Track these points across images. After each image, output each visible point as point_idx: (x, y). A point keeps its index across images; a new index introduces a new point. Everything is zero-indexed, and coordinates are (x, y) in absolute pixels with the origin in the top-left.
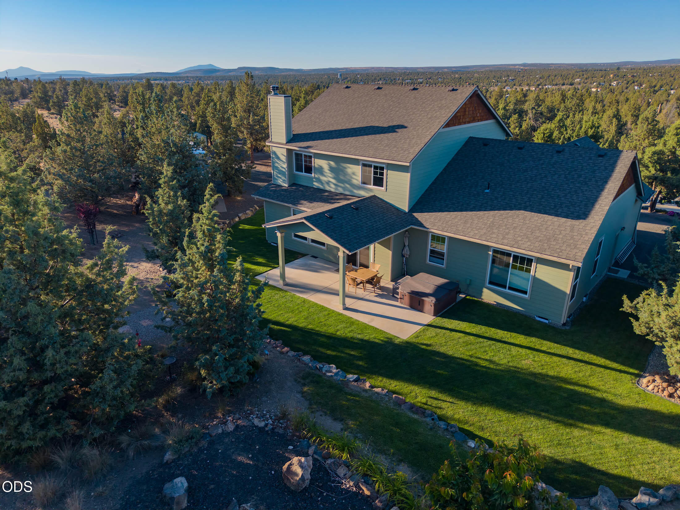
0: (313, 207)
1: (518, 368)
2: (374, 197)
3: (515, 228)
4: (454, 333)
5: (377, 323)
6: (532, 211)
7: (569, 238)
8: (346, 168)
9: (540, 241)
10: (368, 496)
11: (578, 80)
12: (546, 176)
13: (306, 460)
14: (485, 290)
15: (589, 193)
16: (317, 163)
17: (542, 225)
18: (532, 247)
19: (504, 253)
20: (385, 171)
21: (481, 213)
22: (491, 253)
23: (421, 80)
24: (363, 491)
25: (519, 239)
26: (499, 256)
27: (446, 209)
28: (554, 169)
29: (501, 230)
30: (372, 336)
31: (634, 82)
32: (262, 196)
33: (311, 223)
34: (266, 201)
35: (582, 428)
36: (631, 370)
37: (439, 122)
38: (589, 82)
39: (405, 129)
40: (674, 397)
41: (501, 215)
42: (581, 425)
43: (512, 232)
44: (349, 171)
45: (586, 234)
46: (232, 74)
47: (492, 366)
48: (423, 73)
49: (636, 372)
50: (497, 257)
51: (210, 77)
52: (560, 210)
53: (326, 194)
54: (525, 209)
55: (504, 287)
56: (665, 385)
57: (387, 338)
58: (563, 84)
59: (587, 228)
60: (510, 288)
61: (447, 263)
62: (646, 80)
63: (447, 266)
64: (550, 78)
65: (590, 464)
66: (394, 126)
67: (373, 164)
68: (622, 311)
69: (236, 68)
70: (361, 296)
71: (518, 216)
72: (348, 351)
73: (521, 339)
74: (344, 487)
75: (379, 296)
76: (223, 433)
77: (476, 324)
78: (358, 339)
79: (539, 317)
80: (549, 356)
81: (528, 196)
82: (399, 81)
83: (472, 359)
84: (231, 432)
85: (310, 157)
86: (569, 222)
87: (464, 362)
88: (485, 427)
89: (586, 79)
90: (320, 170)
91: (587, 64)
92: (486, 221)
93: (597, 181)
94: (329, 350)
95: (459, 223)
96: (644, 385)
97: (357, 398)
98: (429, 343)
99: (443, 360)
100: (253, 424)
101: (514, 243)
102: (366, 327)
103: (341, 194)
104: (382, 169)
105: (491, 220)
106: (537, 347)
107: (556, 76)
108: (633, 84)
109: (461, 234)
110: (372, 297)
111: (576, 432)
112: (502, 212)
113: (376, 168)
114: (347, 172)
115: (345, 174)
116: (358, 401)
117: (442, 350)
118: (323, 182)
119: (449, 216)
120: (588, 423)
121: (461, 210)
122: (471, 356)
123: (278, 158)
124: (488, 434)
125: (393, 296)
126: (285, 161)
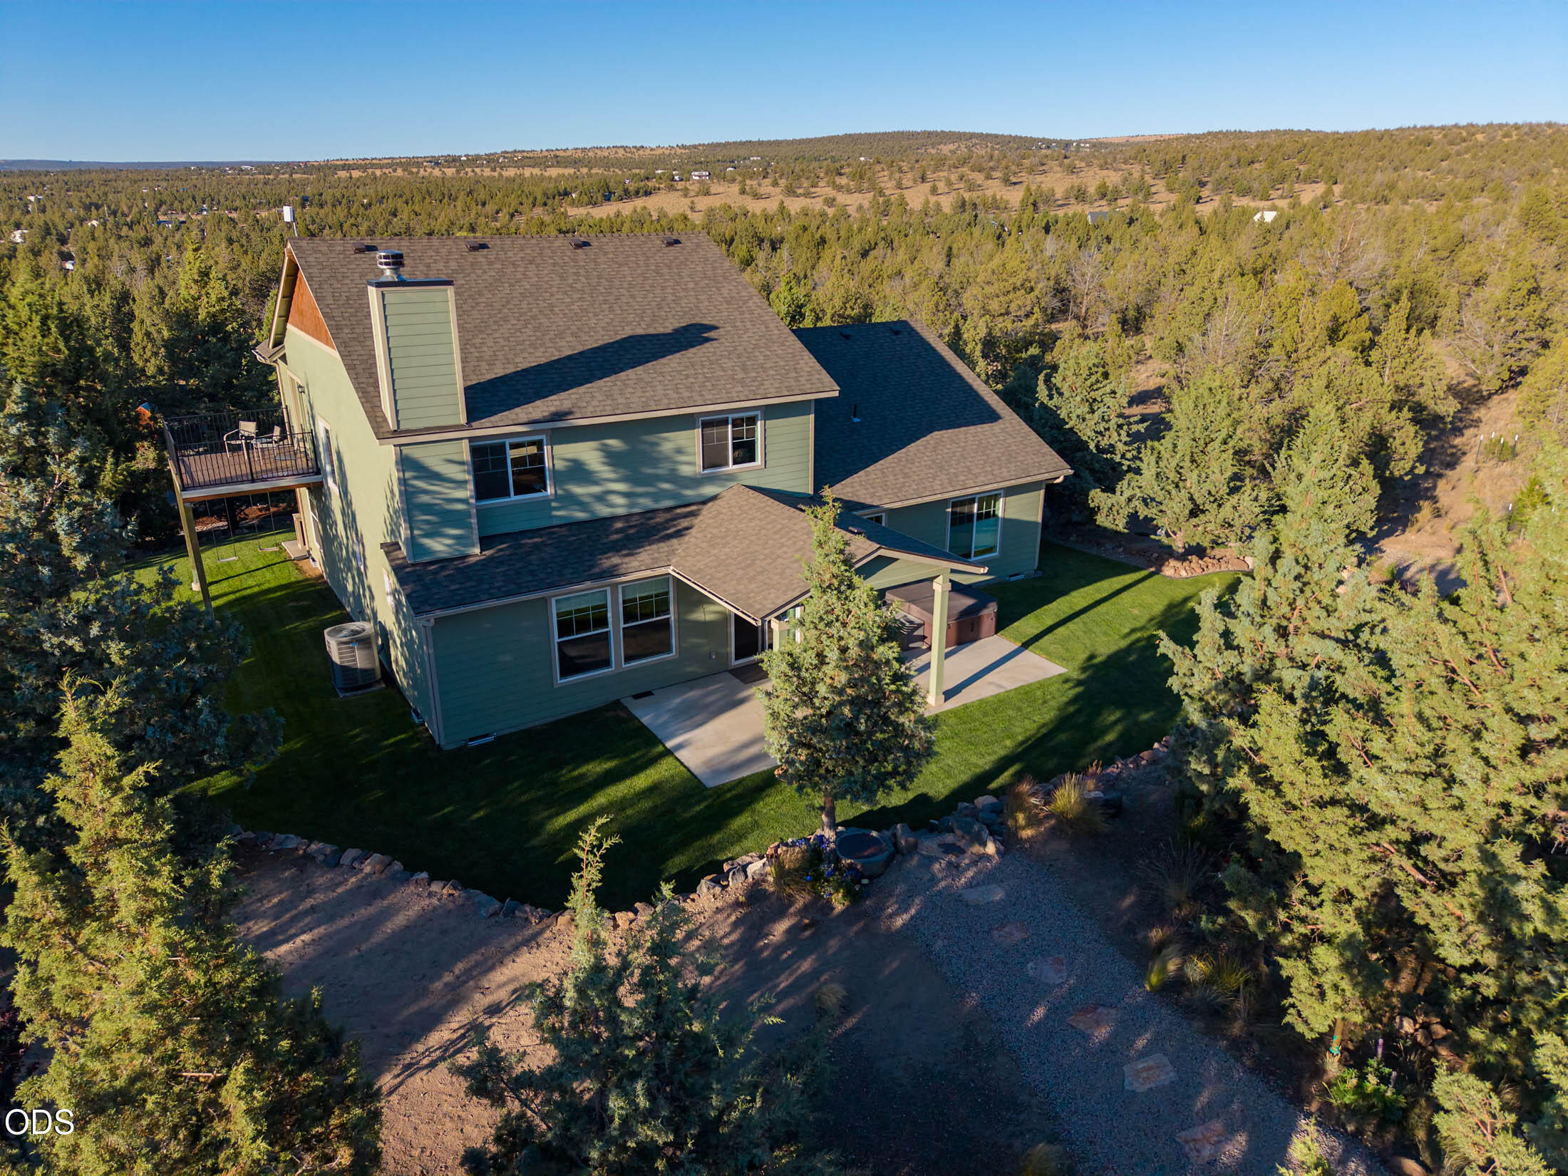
6: (943, 427)
7: (1023, 446)
8: (657, 445)
9: (1009, 462)
12: (886, 377)
15: (957, 385)
16: (560, 455)
19: (963, 502)
20: (759, 425)
21: (901, 454)
22: (950, 510)
25: (988, 469)
26: (959, 509)
27: (852, 467)
28: (878, 364)
29: (955, 466)
39: (721, 331)
41: (926, 447)
43: (969, 464)
44: (666, 447)
50: (957, 513)
52: (966, 416)
54: (933, 428)
55: (969, 556)
59: (1017, 428)
60: (976, 553)
66: (685, 329)
67: (731, 417)
71: (941, 440)
81: (910, 409)
83: (1132, 638)
87: (1139, 644)
92: (924, 463)
93: (941, 368)
95: (901, 480)
98: (1085, 654)
104: (753, 421)
112: (919, 443)
113: (736, 423)
114: (660, 452)
115: (655, 461)
117: (1105, 651)
118: (588, 500)
119: (873, 476)
121: (873, 461)
123: (432, 476)
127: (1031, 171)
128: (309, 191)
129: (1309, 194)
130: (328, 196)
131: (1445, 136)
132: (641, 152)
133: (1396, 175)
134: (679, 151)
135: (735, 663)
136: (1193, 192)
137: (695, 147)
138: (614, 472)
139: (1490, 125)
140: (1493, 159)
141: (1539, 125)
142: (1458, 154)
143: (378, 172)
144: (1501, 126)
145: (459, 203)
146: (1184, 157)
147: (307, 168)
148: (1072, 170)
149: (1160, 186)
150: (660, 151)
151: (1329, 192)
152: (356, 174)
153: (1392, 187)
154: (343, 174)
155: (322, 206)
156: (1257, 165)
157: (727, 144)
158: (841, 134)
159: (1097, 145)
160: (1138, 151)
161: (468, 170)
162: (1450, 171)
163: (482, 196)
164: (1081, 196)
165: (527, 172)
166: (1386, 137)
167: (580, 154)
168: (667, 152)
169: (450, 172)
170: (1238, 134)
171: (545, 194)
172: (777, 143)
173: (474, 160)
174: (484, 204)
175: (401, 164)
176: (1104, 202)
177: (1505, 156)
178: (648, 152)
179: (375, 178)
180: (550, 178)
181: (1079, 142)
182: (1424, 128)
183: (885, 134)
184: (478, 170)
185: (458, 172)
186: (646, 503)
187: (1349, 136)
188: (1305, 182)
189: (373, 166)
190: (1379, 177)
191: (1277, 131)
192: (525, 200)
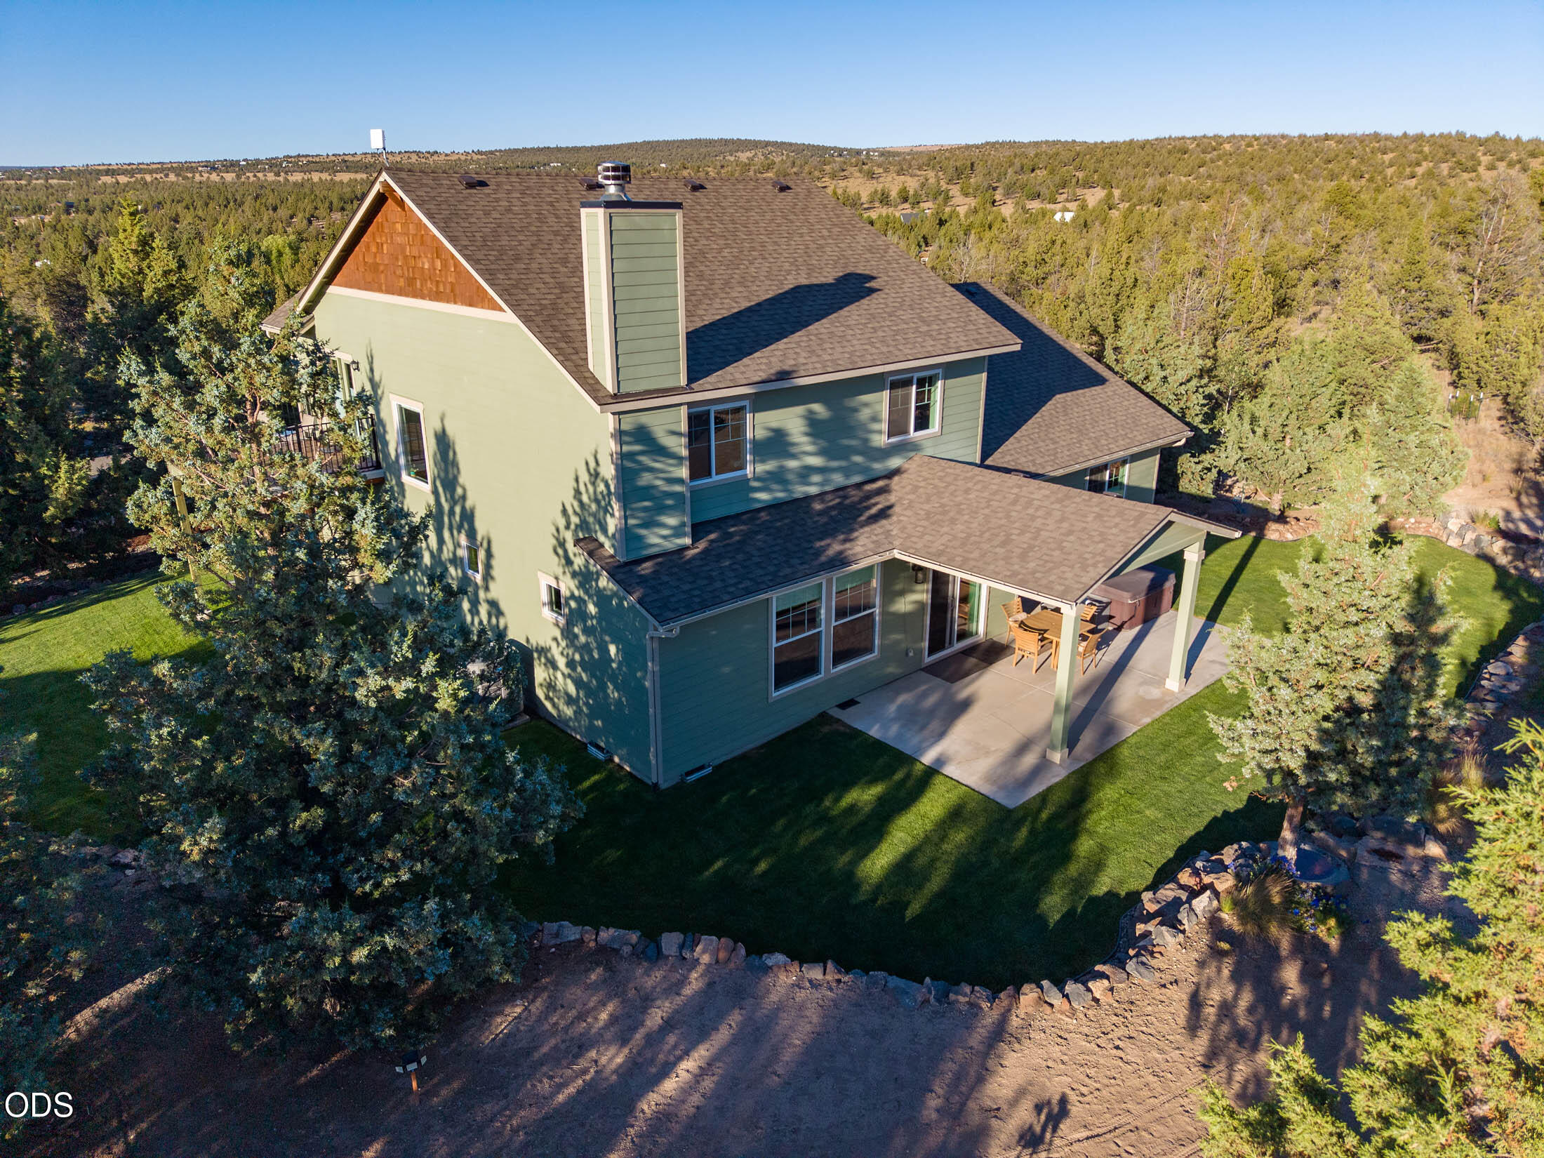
8: (856, 409)
20: (940, 384)
44: (864, 413)
53: (817, 506)
67: (916, 375)
85: (740, 413)
90: (777, 444)
103: (844, 488)
104: (932, 380)
113: (921, 382)
114: (857, 419)
115: (854, 428)
118: (791, 477)
126: (682, 453)
127: (833, 176)
128: (71, 196)
129: (1094, 197)
130: (95, 201)
131: (1198, 145)
132: (435, 157)
133: (1162, 180)
134: (475, 157)
135: (928, 660)
136: (988, 195)
137: (491, 152)
138: (814, 443)
139: (1233, 136)
140: (1242, 165)
141: (1274, 136)
142: (1212, 161)
143: (148, 178)
144: (1243, 137)
145: (246, 207)
146: (972, 164)
147: (64, 173)
148: (871, 176)
149: (955, 190)
150: (455, 157)
151: (1110, 196)
152: (123, 179)
153: (1163, 190)
154: (108, 179)
155: (90, 212)
156: (1038, 171)
157: (525, 150)
158: (639, 141)
159: (884, 153)
160: (931, 159)
161: (250, 175)
162: (1209, 176)
163: (271, 200)
164: (885, 199)
165: (316, 177)
166: (1148, 146)
167: (369, 159)
168: (463, 158)
169: (230, 177)
170: (1012, 144)
171: (341, 199)
172: (576, 150)
173: (254, 165)
174: (275, 209)
175: (172, 169)
176: (906, 205)
177: (1252, 163)
178: (442, 158)
179: (146, 183)
180: (341, 182)
181: (868, 151)
182: (1180, 139)
183: (682, 141)
184: (260, 175)
185: (238, 177)
186: (838, 479)
187: (1114, 145)
188: (1084, 187)
189: (140, 171)
190: (1150, 182)
191: (1047, 142)
192: (320, 204)
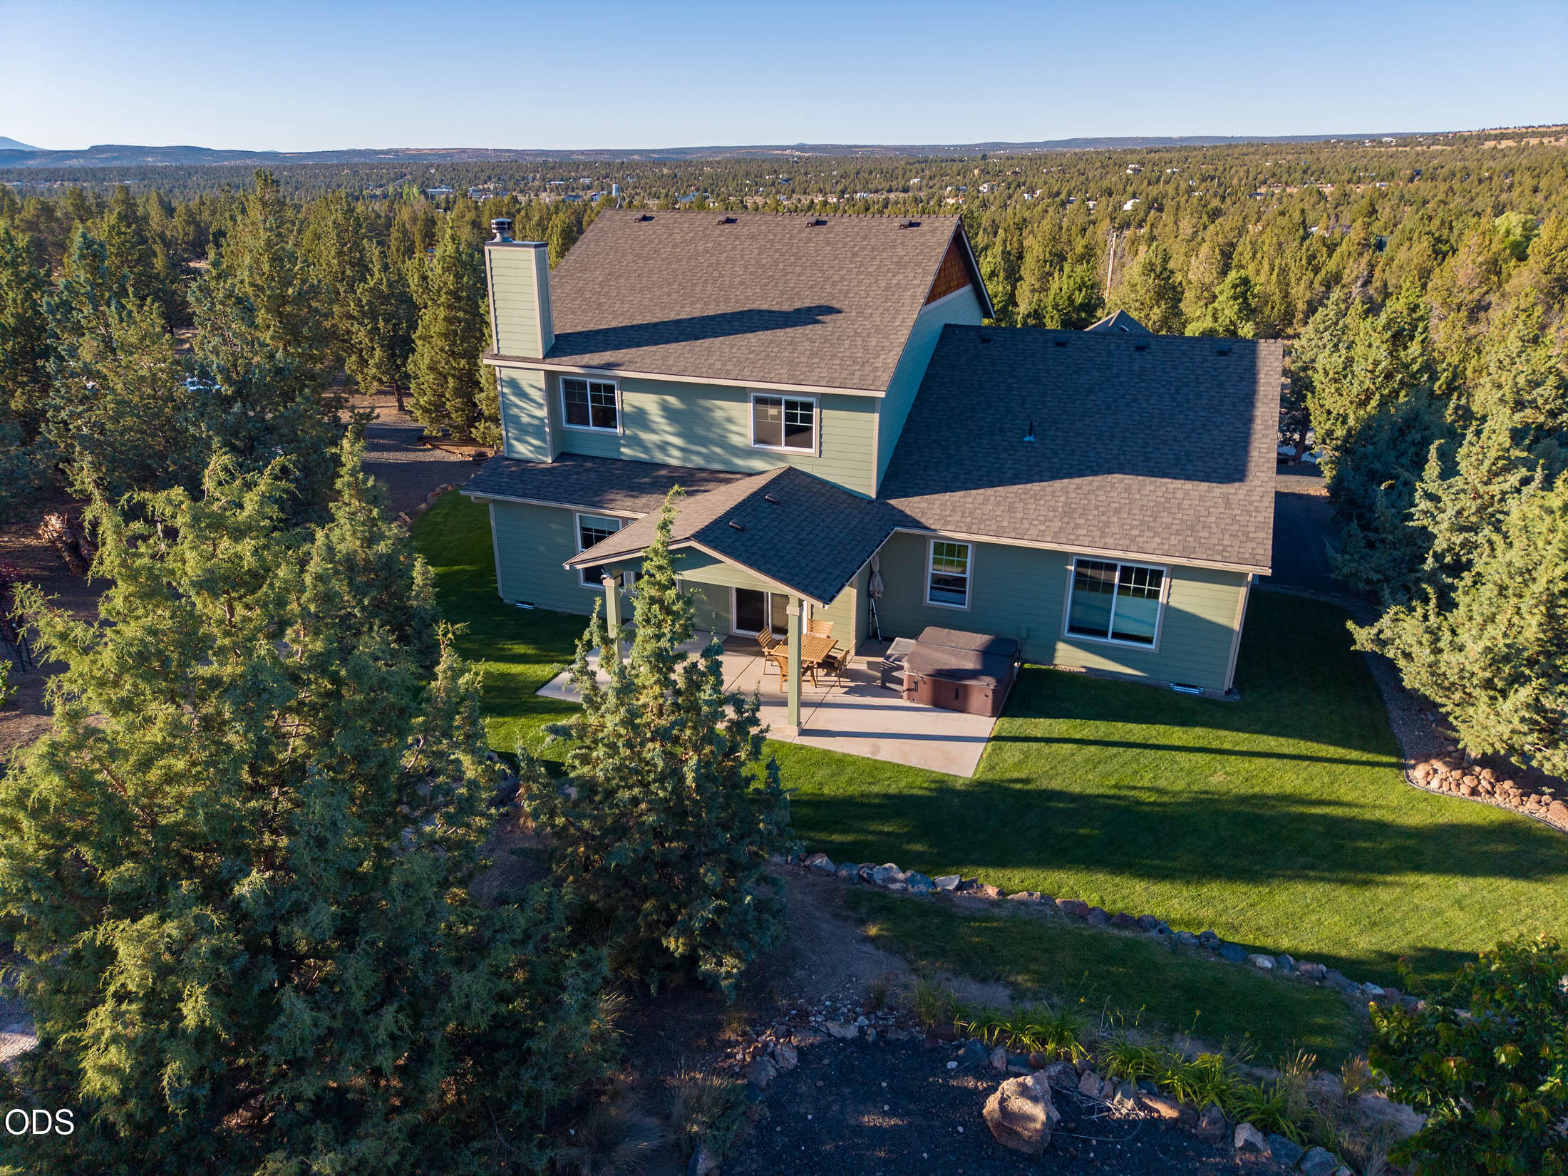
0: (646, 505)
1: (1213, 793)
2: (791, 471)
3: (1117, 511)
4: (1055, 746)
5: (888, 752)
6: (1136, 472)
7: (1229, 521)
8: (711, 410)
9: (1178, 533)
10: (1176, 1120)
11: (916, 180)
12: (1135, 400)
13: (1037, 1081)
14: (1061, 646)
15: (1230, 428)
16: (627, 401)
17: (1168, 501)
18: (1166, 547)
19: (1097, 565)
20: (816, 412)
21: (1036, 487)
22: (1072, 568)
23: (587, 181)
24: (1158, 1111)
25: (1135, 532)
26: (1089, 572)
27: (958, 484)
28: (1144, 385)
29: (1091, 517)
30: (902, 784)
31: (1019, 186)
32: (492, 492)
33: (715, 548)
34: (494, 501)
35: (1385, 884)
36: (1385, 759)
37: (913, 297)
38: (938, 186)
39: (841, 316)
40: (1478, 794)
41: (1079, 487)
42: (1379, 878)
43: (1114, 519)
44: (719, 414)
45: (1257, 509)
46: (74, 163)
47: (1165, 799)
48: (588, 165)
49: (1394, 760)
50: (1086, 576)
51: (8, 171)
52: (1190, 467)
53: (663, 472)
54: (1121, 469)
55: (1104, 634)
56: (1457, 774)
57: (935, 782)
58: (890, 191)
59: (1254, 498)
60: (1116, 635)
61: (973, 600)
62: (1040, 182)
63: (973, 607)
64: (861, 176)
65: (1442, 947)
66: (809, 309)
67: (784, 398)
68: (1356, 651)
69: (87, 148)
70: (817, 699)
71: (1113, 486)
72: (874, 827)
73: (1178, 735)
74: (1117, 1115)
75: (851, 691)
76: (780, 1075)
77: (1082, 718)
78: (877, 795)
79: (1179, 685)
80: (1246, 759)
81: (1117, 443)
82: (537, 183)
83: (1124, 792)
84: (796, 1067)
85: (610, 389)
86: (1218, 490)
87: (1113, 801)
88: (1236, 923)
89: (931, 178)
90: (639, 418)
91: (924, 147)
92: (1052, 503)
93: (1234, 404)
94: (832, 832)
95: (999, 513)
96: (1422, 783)
97: (994, 924)
98: (1023, 776)
99: (1072, 805)
100: (830, 1035)
101: (1127, 542)
102: (875, 768)
103: (702, 470)
104: (808, 406)
105: (1062, 499)
106: (1215, 745)
107: (871, 173)
108: (1019, 191)
109: (1013, 535)
110: (837, 695)
111: (1384, 895)
112: (1078, 480)
113: (790, 405)
114: (713, 418)
115: (710, 424)
116: (999, 930)
117: (1056, 785)
118: (650, 445)
119: (970, 500)
120: (1389, 871)
121: (991, 485)
122: (1116, 786)
123: (522, 395)
124: (1251, 936)
125: (883, 687)
126: (541, 401)
135: (736, 631)
138: (671, 426)
186: (697, 461)
